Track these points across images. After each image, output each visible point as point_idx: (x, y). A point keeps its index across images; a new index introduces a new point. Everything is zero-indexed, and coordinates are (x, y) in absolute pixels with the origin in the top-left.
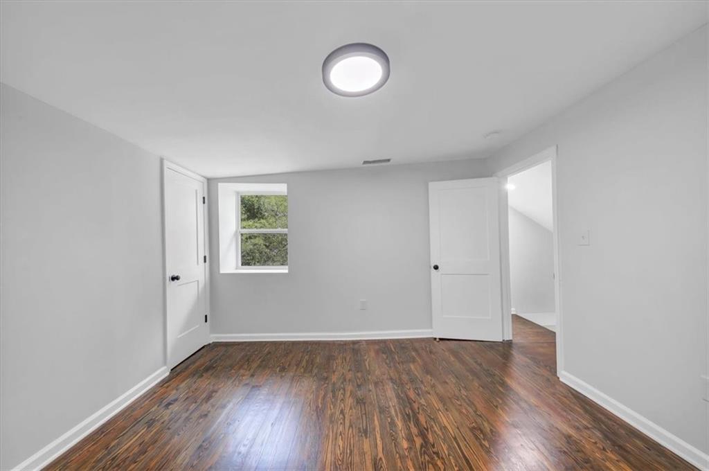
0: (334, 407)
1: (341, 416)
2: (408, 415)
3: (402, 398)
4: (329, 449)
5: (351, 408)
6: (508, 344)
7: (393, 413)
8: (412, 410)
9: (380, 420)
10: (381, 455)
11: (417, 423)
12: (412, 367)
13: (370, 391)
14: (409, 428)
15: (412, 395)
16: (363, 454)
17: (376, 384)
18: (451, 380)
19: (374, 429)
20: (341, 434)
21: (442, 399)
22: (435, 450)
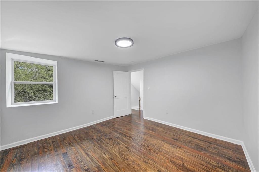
0: (104, 143)
1: (108, 144)
2: (124, 136)
3: (120, 134)
4: (113, 151)
5: (109, 142)
6: (131, 114)
7: (121, 137)
8: (124, 135)
9: (119, 140)
10: (126, 146)
11: (128, 136)
12: (115, 126)
13: (110, 136)
14: (127, 138)
15: (122, 132)
16: (122, 148)
17: (110, 133)
18: (127, 126)
19: (120, 142)
20: (113, 147)
21: (128, 130)
22: (135, 139)
